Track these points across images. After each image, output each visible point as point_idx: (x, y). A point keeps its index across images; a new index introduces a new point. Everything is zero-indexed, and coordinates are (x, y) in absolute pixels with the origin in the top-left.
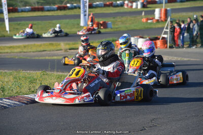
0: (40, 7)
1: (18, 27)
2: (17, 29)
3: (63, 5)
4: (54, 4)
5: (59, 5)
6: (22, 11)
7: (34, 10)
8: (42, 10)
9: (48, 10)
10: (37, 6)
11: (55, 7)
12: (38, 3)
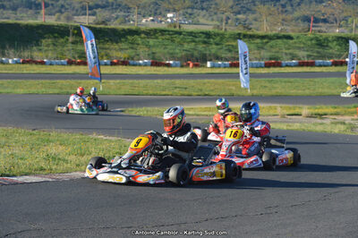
0: (310, 60)
1: (267, 84)
2: (265, 87)
3: (341, 60)
4: (331, 58)
5: (336, 60)
6: (287, 66)
7: (302, 64)
8: (312, 64)
9: (320, 66)
10: (306, 60)
11: (329, 61)
12: (309, 56)
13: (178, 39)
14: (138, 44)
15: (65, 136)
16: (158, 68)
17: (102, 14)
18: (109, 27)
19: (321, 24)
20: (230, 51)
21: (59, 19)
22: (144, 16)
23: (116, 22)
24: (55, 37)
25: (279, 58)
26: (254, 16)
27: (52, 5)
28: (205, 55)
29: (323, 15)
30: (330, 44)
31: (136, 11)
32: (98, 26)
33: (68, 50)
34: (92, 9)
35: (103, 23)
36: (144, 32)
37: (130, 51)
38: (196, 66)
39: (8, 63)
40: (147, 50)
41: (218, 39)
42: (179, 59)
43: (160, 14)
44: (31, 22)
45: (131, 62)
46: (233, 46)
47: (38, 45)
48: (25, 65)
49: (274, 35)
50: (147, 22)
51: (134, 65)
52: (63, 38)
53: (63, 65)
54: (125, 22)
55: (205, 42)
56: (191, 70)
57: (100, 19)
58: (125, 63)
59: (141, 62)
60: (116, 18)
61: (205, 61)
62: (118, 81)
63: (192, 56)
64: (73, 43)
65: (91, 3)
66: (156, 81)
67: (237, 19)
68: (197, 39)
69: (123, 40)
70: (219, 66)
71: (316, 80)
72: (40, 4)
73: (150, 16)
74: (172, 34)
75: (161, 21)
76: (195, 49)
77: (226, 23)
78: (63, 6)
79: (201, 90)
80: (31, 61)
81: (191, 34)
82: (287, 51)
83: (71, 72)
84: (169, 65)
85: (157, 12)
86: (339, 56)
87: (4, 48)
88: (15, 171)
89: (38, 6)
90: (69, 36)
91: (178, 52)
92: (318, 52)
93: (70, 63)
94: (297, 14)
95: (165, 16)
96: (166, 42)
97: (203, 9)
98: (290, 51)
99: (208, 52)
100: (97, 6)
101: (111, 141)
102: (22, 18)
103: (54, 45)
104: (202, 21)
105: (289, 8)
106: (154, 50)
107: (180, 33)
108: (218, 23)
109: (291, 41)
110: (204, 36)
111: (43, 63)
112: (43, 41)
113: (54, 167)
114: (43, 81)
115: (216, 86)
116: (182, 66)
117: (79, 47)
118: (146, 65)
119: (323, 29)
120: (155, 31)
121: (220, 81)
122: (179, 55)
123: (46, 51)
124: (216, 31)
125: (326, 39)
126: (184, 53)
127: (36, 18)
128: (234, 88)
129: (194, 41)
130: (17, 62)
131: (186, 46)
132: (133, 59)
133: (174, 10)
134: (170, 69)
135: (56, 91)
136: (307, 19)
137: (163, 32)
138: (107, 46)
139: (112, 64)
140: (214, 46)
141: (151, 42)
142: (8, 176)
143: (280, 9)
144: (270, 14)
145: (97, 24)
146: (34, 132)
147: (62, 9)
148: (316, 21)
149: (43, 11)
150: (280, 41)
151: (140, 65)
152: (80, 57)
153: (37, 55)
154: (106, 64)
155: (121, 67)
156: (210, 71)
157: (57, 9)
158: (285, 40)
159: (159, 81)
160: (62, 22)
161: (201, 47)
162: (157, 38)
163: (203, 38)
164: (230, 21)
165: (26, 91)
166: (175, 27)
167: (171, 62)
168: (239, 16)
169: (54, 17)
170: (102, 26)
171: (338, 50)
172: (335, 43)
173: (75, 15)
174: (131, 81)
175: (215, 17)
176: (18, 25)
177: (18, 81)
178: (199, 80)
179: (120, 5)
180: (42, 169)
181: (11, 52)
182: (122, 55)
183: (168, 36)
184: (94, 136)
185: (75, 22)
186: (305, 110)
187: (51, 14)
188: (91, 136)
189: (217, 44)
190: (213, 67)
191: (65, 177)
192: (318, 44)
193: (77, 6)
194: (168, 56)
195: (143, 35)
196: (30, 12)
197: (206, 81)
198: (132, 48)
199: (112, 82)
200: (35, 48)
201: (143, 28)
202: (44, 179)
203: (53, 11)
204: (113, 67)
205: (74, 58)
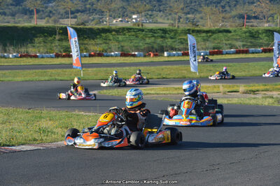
0: (245, 49)
1: (212, 69)
3: (269, 48)
4: (260, 46)
5: (265, 48)
6: (227, 53)
7: (238, 52)
8: (247, 52)
9: (253, 53)
10: (242, 49)
11: (260, 49)
12: (244, 46)
13: (141, 35)
14: (110, 40)
15: (54, 113)
16: (127, 58)
17: (82, 17)
18: (87, 27)
19: (252, 20)
20: (182, 43)
21: (48, 22)
22: (114, 18)
23: (93, 23)
24: (45, 36)
25: (220, 48)
26: (201, 15)
27: (43, 11)
28: (163, 47)
29: (254, 13)
30: (260, 36)
31: (108, 14)
32: (79, 27)
33: (56, 46)
34: (74, 13)
35: (83, 24)
36: (114, 30)
37: (104, 45)
38: (156, 55)
39: (9, 57)
40: (117, 44)
41: (172, 34)
42: (142, 50)
43: (127, 16)
44: (27, 25)
45: (105, 54)
46: (184, 39)
47: (32, 43)
48: (20, 59)
49: (216, 30)
50: (117, 23)
51: (107, 56)
52: (51, 36)
53: (52, 57)
54: (100, 23)
55: (162, 37)
56: (152, 59)
57: (80, 21)
58: (100, 55)
59: (112, 53)
60: (93, 20)
61: (163, 51)
62: (95, 69)
63: (153, 47)
64: (59, 40)
65: (72, 9)
66: (124, 68)
67: (187, 18)
68: (156, 35)
69: (98, 36)
70: (174, 55)
71: (250, 64)
72: (32, 11)
73: (119, 17)
74: (137, 31)
75: (128, 22)
76: (154, 43)
77: (179, 21)
78: (51, 12)
79: (160, 74)
80: (27, 56)
81: (151, 30)
82: (227, 42)
83: (58, 63)
84: (134, 56)
85: (124, 14)
86: (268, 45)
87: (5, 45)
88: (14, 142)
89: (31, 12)
90: (56, 35)
91: (142, 45)
92: (251, 42)
93: (57, 56)
94: (234, 13)
95: (131, 17)
96: (132, 38)
97: (160, 11)
98: (229, 42)
99: (165, 45)
100: (78, 11)
101: (90, 116)
102: (19, 22)
103: (45, 42)
104: (160, 20)
105: (227, 8)
106: (122, 44)
107: (143, 30)
108: (172, 22)
109: (229, 34)
110: (161, 32)
111: (36, 56)
112: (36, 39)
113: (44, 138)
114: (37, 71)
115: (172, 71)
116: (145, 56)
117: (64, 44)
118: (116, 56)
119: (255, 24)
120: (123, 29)
121: (175, 67)
122: (142, 48)
123: (38, 47)
124: (171, 28)
125: (257, 32)
126: (146, 46)
127: (30, 22)
128: (185, 72)
129: (153, 36)
130: (15, 57)
131: (148, 40)
132: (106, 51)
133: (138, 13)
134: (135, 58)
135: (47, 78)
136: (241, 17)
137: (129, 30)
138: (86, 42)
139: (90, 56)
140: (169, 40)
141: (121, 38)
142: (9, 146)
143: (221, 9)
144: (213, 14)
145: (78, 25)
146: (30, 111)
147: (50, 14)
148: (249, 18)
149: (35, 16)
150: (221, 35)
151: (112, 56)
152: (65, 51)
153: (32, 51)
154: (85, 56)
155: (97, 58)
156: (167, 59)
157: (47, 14)
158: (225, 34)
159: (127, 68)
160: (51, 24)
161: (159, 41)
162: (124, 34)
163: (160, 33)
164: (181, 20)
165: (23, 79)
166: (139, 26)
167: (136, 53)
168: (189, 16)
169: (45, 21)
170: (82, 26)
171: (267, 40)
172: (264, 35)
173: (60, 18)
174: (105, 69)
175: (170, 17)
176: (16, 27)
178: (158, 67)
179: (95, 10)
180: (35, 140)
181: (11, 49)
182: (98, 49)
183: (133, 33)
184: (77, 112)
185: (61, 24)
186: (242, 88)
187: (41, 19)
188: (74, 113)
189: (172, 38)
190: (169, 56)
191: (53, 145)
192: (251, 36)
193: (62, 11)
194: (133, 48)
195: (114, 33)
196: (26, 17)
197: (164, 67)
198: (106, 43)
199: (90, 70)
200: (29, 45)
201: (113, 27)
202: (36, 148)
203: (43, 16)
204: (91, 58)
205: (60, 52)
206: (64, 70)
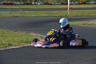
39: (38, 5)
45: (87, 3)
48: (43, 5)
51: (88, 4)
53: (59, 5)
58: (85, 3)
59: (91, 3)
62: (78, 11)
66: (94, 10)
83: (61, 7)
93: (62, 4)
111: (51, 4)
114: (47, 11)
118: (93, 4)
130: (41, 4)
132: (88, 1)
139: (79, 4)
151: (91, 4)
154: (77, 4)
155: (83, 5)
174: (83, 11)
177: (38, 11)
199: (75, 11)
204: (79, 5)
205: (64, 2)
206: (62, 11)
